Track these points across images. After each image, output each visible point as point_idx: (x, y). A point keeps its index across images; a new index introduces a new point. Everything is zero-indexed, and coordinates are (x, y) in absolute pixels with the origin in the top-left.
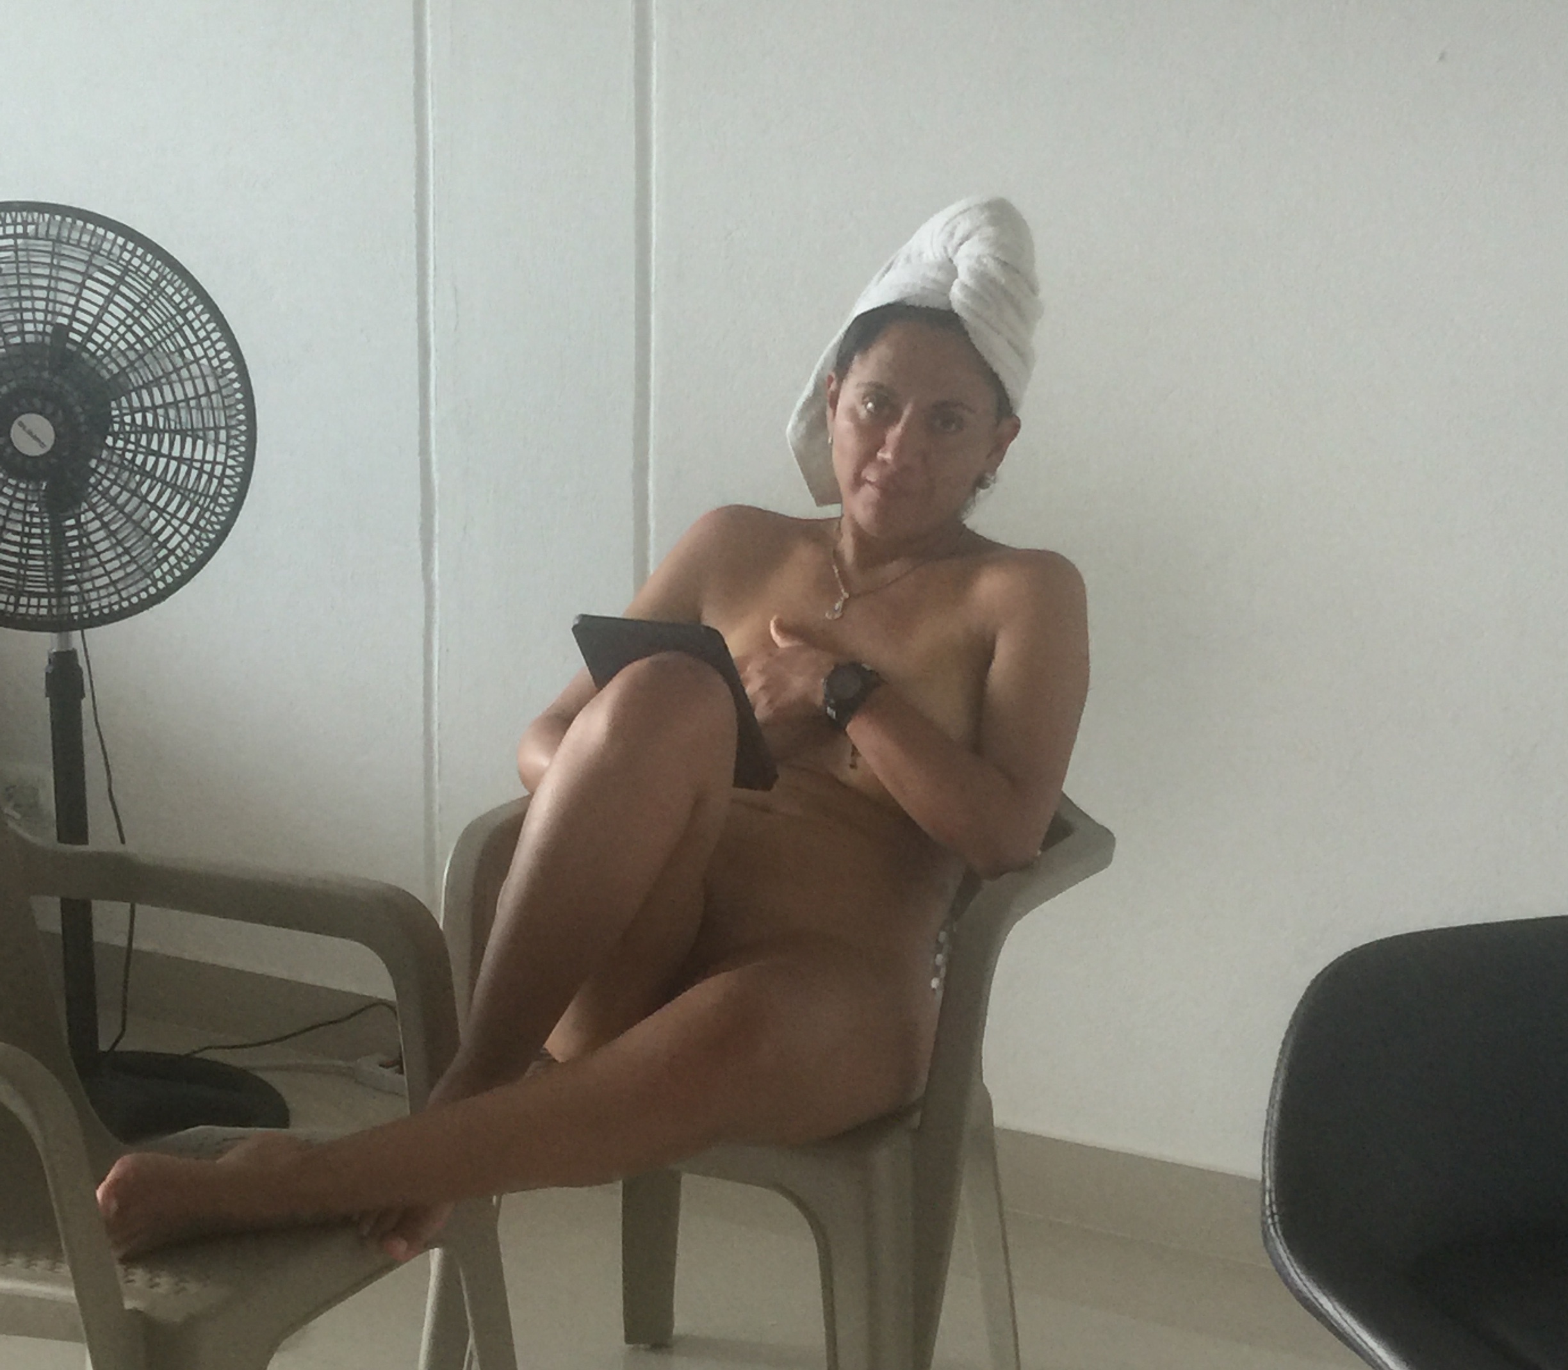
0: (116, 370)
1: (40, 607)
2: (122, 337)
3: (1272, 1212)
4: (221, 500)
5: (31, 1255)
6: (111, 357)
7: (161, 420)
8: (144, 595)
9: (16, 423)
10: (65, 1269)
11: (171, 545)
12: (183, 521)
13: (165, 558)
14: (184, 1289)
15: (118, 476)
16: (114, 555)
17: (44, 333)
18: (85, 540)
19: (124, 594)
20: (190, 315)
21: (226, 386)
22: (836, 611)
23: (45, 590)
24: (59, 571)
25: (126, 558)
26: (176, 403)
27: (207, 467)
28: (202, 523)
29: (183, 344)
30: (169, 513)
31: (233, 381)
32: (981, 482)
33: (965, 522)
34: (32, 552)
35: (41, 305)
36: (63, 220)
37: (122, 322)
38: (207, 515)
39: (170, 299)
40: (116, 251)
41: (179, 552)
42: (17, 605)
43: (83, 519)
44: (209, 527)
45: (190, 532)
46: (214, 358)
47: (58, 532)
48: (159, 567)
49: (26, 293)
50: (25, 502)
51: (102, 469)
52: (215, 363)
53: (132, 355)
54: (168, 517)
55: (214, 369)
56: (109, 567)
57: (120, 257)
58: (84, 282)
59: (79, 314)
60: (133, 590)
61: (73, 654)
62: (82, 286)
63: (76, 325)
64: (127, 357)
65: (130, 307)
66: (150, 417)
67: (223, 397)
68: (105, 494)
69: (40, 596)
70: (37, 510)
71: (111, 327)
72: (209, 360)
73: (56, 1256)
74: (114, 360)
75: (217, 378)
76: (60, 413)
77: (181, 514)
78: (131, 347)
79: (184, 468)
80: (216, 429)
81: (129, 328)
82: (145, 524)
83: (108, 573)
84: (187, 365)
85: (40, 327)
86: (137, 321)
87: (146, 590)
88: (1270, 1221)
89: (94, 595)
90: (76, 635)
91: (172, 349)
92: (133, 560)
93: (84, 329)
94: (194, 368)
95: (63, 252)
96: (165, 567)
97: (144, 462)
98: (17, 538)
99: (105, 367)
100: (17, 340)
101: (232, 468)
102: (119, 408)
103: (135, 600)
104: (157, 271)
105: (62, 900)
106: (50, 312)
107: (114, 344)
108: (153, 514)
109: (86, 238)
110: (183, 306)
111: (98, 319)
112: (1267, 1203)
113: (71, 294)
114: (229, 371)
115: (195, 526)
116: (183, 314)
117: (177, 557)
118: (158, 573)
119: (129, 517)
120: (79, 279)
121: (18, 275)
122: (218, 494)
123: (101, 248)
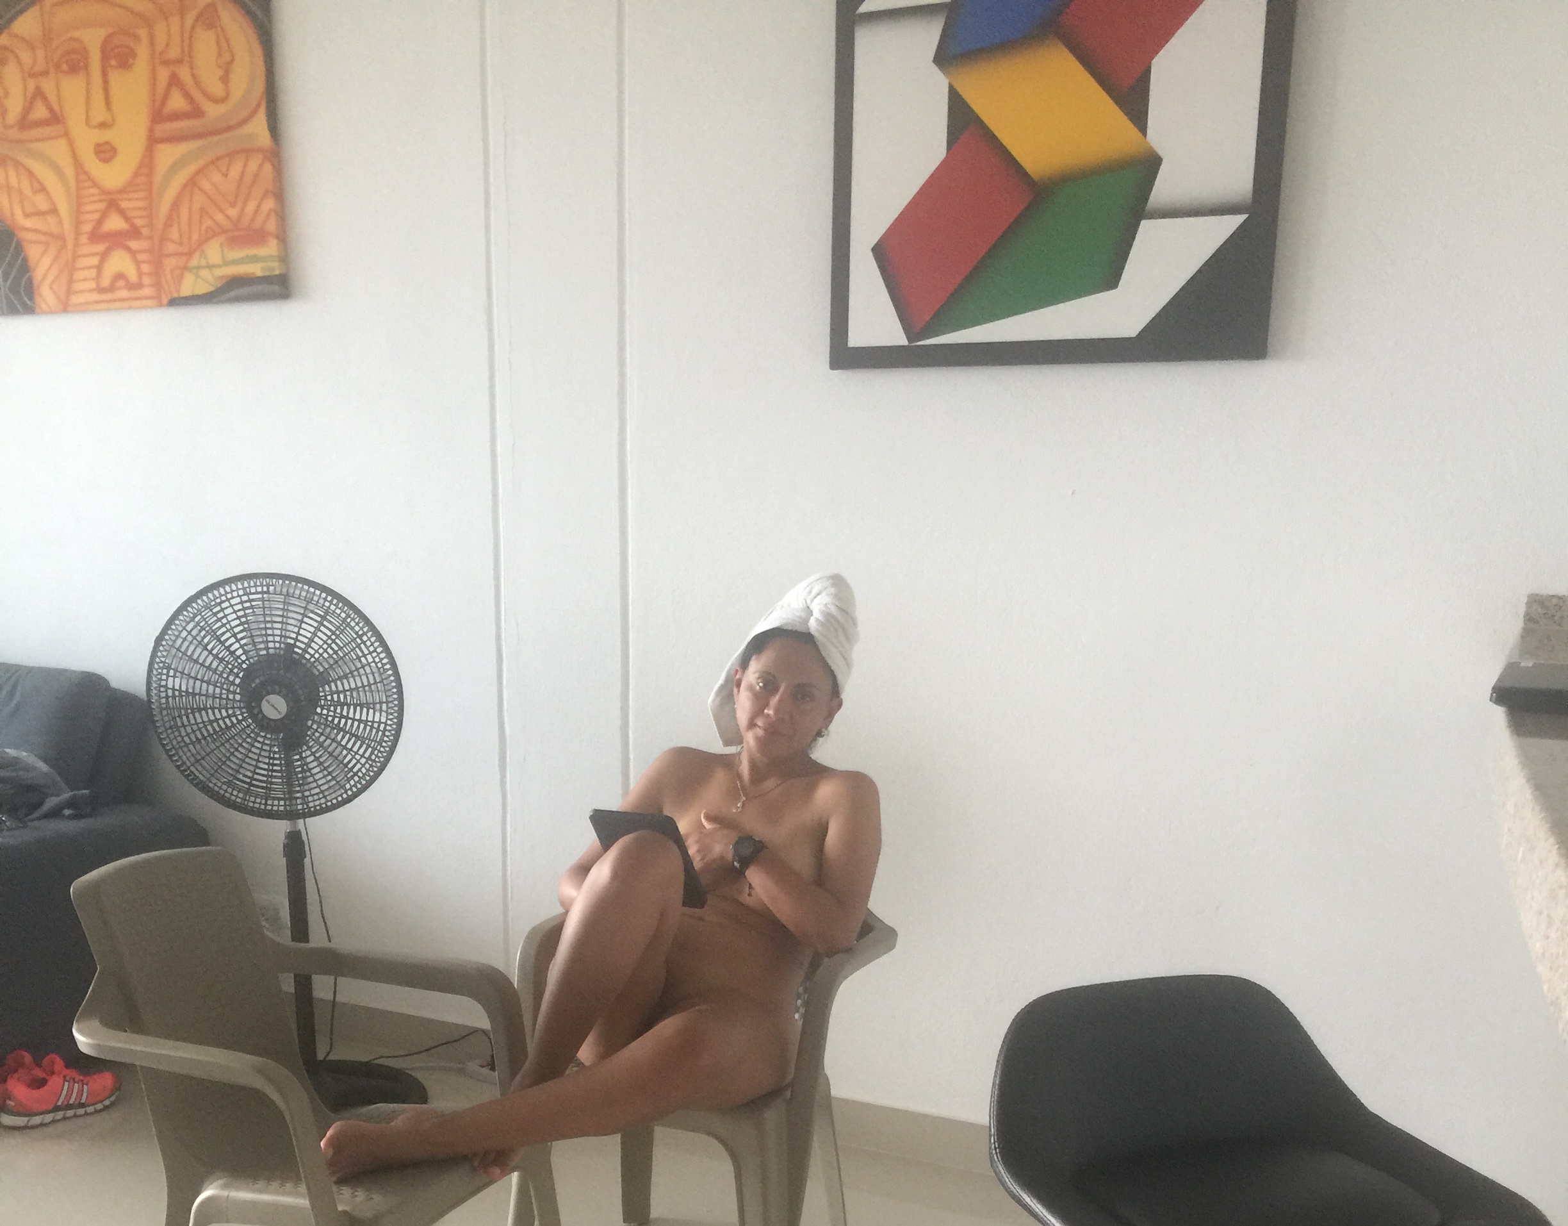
0: (322, 670)
1: (280, 806)
2: (325, 651)
3: (995, 1146)
4: (384, 744)
5: (283, 1180)
6: (319, 662)
7: (349, 698)
8: (340, 799)
9: (265, 699)
10: (303, 1188)
11: (355, 770)
12: (362, 756)
13: (352, 777)
14: (372, 1198)
15: (324, 730)
16: (322, 776)
17: (280, 648)
18: (305, 767)
19: (328, 798)
20: (365, 638)
21: (386, 679)
22: (739, 807)
23: (282, 796)
24: (290, 785)
25: (329, 778)
26: (357, 688)
27: (376, 725)
28: (373, 757)
29: (360, 654)
30: (354, 752)
31: (390, 676)
32: (819, 734)
33: (811, 756)
34: (274, 774)
35: (278, 632)
36: (290, 583)
37: (325, 642)
38: (376, 752)
39: (352, 628)
40: (321, 601)
41: (360, 774)
42: (266, 804)
43: (304, 756)
44: (377, 760)
45: (366, 762)
46: (378, 662)
47: (289, 763)
48: (349, 782)
49: (269, 625)
50: (271, 746)
51: (315, 726)
52: (380, 665)
53: (331, 662)
54: (353, 754)
55: (379, 669)
56: (320, 782)
57: (324, 605)
58: (303, 619)
59: (300, 638)
60: (334, 796)
61: (299, 832)
62: (302, 621)
63: (298, 644)
64: (327, 662)
65: (329, 633)
66: (342, 696)
67: (384, 685)
68: (317, 741)
69: (279, 799)
70: (277, 750)
71: (319, 645)
72: (376, 664)
73: (297, 1180)
74: (321, 664)
75: (381, 674)
76: (290, 694)
77: (361, 752)
78: (330, 656)
79: (362, 726)
80: (381, 703)
81: (330, 646)
82: (340, 758)
83: (319, 786)
84: (363, 667)
85: (277, 645)
86: (334, 641)
87: (341, 795)
88: (994, 1152)
89: (310, 799)
90: (301, 821)
91: (355, 657)
92: (334, 778)
93: (303, 646)
94: (367, 669)
95: (291, 602)
96: (352, 783)
97: (339, 722)
98: (266, 767)
99: (316, 667)
100: (264, 652)
101: (390, 725)
102: (324, 691)
103: (334, 801)
104: (345, 612)
105: (295, 976)
106: (283, 636)
107: (321, 655)
108: (345, 752)
109: (304, 594)
110: (360, 633)
111: (311, 640)
112: (992, 1141)
113: (295, 626)
114: (388, 670)
115: (369, 758)
116: (360, 637)
117: (359, 777)
118: (348, 786)
119: (331, 754)
120: (300, 617)
121: (264, 615)
122: (382, 740)
123: (312, 599)
